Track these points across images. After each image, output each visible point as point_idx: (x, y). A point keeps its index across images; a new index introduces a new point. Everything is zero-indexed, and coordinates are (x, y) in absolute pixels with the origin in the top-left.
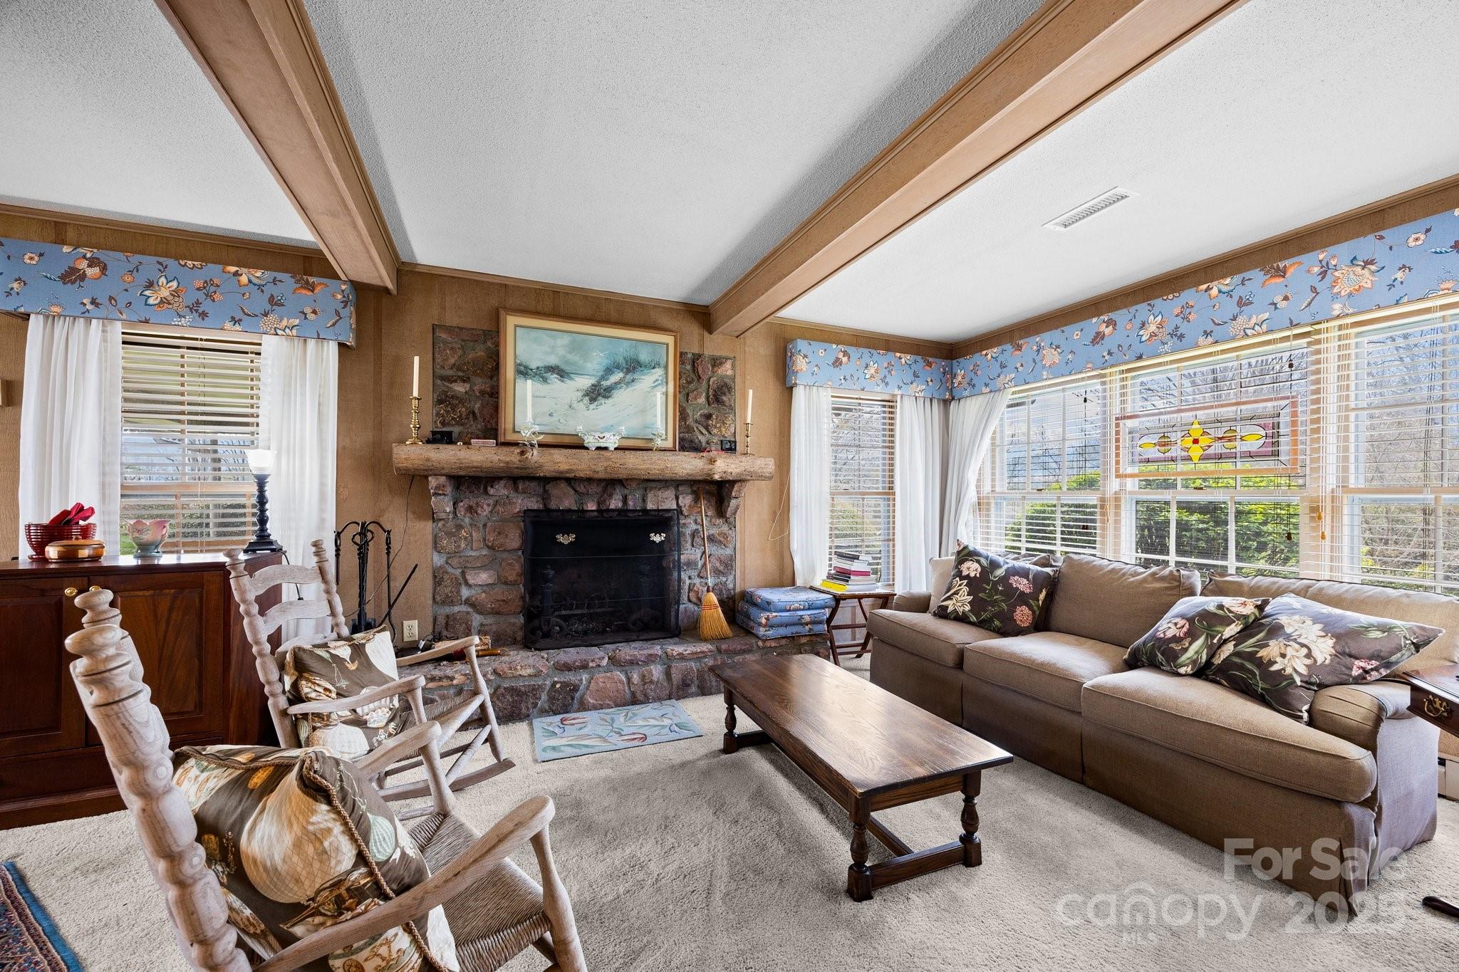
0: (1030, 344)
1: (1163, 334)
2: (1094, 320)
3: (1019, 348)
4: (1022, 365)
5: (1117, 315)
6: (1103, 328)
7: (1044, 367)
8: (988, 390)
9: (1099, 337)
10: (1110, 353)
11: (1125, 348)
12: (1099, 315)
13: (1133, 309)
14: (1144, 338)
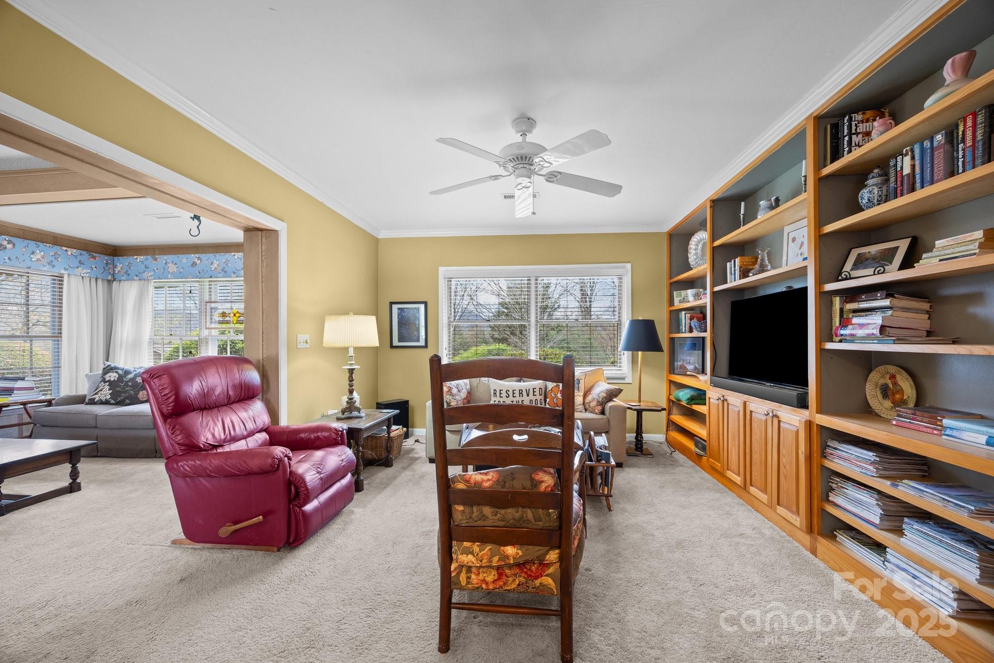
0: (163, 259)
1: (219, 269)
2: (193, 255)
3: (156, 260)
4: (157, 269)
5: (203, 256)
6: (196, 260)
7: (169, 272)
8: (138, 278)
9: (194, 264)
10: (199, 272)
11: (205, 271)
12: (195, 253)
13: (208, 255)
14: (213, 269)
